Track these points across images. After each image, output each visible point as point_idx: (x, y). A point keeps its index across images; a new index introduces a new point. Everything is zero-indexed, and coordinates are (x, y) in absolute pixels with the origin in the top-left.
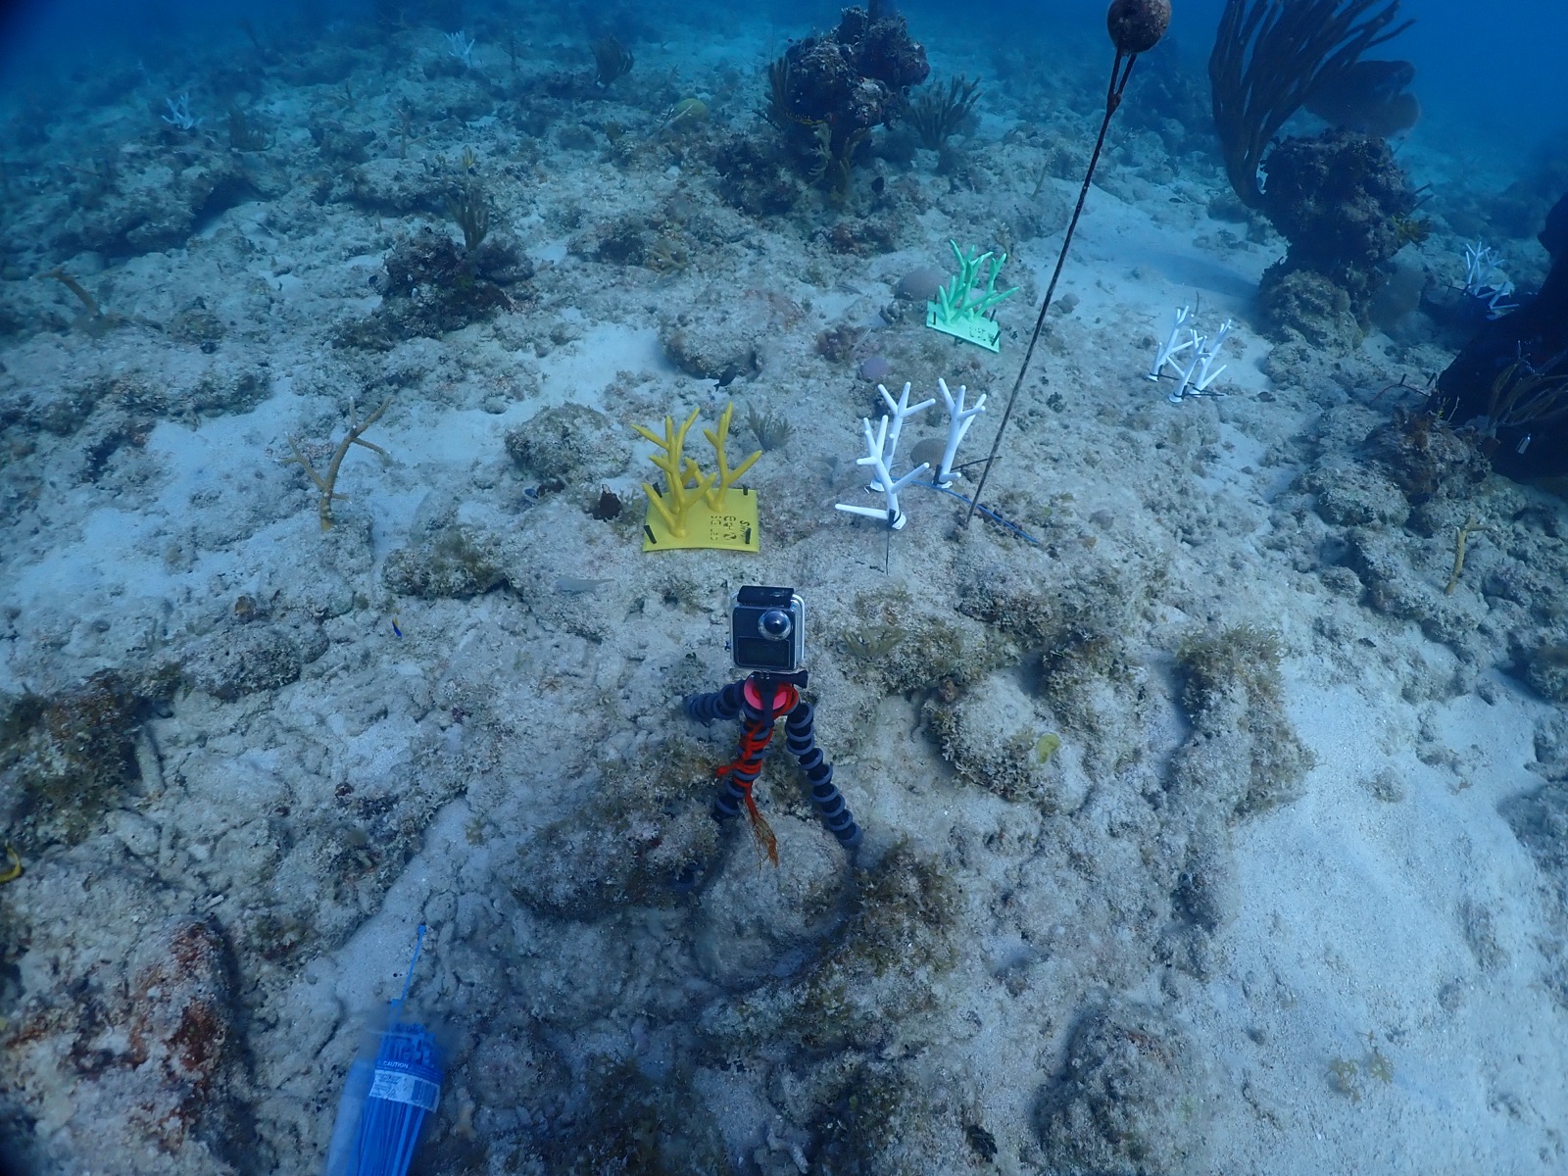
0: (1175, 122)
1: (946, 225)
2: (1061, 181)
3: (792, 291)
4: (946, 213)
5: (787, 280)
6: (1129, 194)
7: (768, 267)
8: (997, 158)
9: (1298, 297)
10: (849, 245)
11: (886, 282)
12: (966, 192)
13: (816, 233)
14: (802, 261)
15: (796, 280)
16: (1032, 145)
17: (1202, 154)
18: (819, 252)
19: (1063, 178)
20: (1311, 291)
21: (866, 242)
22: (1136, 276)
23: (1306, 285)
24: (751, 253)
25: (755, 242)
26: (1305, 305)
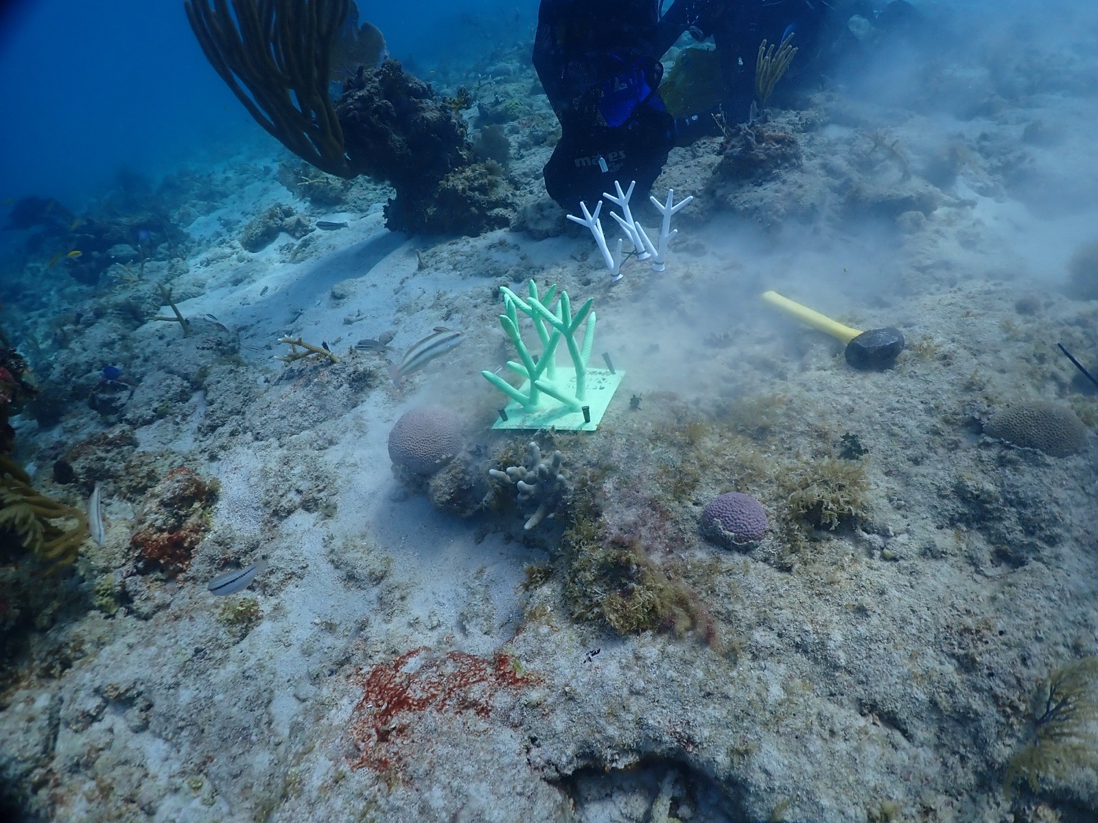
0: (118, 247)
1: (171, 426)
2: (145, 326)
3: (261, 667)
4: (149, 422)
5: (231, 669)
6: (194, 289)
7: (185, 696)
8: (83, 358)
9: (472, 189)
10: (176, 544)
11: (290, 512)
12: (125, 394)
13: (123, 585)
14: (200, 628)
15: (234, 652)
16: (89, 324)
17: (166, 245)
18: (159, 595)
19: (143, 323)
20: (476, 179)
21: (187, 516)
22: (342, 297)
23: (467, 179)
24: (109, 718)
25: (92, 704)
26: (483, 189)
